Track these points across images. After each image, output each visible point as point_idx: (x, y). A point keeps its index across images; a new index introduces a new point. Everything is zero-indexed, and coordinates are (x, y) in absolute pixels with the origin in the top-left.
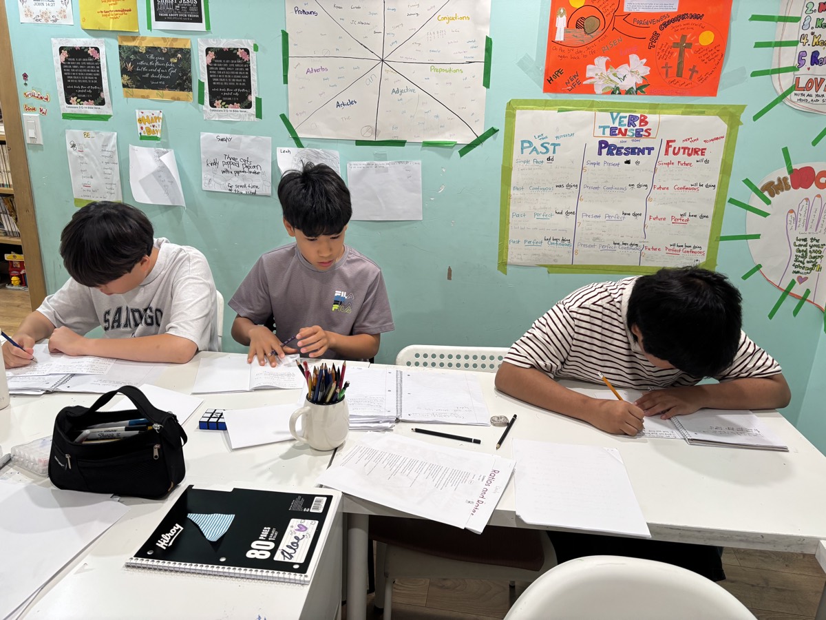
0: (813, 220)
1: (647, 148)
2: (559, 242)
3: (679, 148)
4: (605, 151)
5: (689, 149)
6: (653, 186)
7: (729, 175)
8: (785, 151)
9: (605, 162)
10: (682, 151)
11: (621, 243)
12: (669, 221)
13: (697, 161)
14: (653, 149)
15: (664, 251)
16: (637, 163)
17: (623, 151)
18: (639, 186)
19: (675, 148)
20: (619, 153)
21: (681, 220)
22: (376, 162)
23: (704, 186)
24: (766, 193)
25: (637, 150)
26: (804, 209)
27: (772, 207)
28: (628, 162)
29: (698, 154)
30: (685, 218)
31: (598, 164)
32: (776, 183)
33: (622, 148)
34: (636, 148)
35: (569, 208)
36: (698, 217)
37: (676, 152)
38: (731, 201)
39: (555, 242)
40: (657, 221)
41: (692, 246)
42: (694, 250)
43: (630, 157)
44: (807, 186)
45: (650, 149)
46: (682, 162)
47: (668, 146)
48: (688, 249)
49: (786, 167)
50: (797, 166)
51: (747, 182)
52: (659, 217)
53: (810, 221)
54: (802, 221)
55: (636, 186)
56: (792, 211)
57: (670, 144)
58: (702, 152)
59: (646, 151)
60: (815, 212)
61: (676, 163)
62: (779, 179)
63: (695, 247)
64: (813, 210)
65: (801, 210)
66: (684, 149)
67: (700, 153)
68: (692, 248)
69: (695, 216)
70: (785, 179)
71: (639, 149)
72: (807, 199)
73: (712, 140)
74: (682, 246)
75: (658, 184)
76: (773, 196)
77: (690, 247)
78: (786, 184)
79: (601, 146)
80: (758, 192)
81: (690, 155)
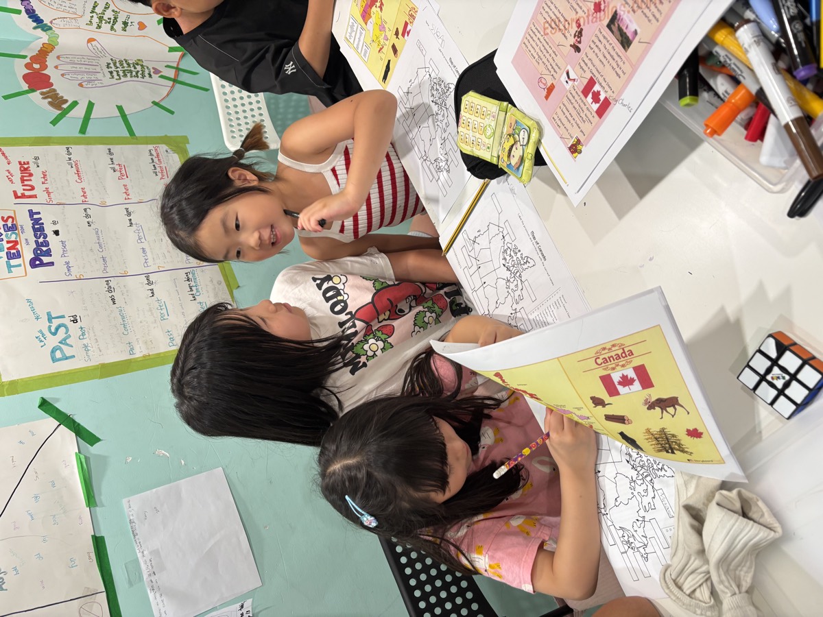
1: (31, 216)
2: (192, 284)
3: (23, 186)
4: (45, 259)
5: (22, 177)
6: (84, 202)
8: (6, 97)
9: (63, 255)
10: (26, 183)
12: (126, 181)
13: (38, 166)
16: (55, 223)
17: (41, 240)
18: (87, 216)
19: (24, 190)
20: (45, 244)
21: (121, 171)
22: (145, 577)
23: (70, 157)
24: (65, 106)
25: (37, 227)
26: (75, 76)
27: (80, 100)
28: (57, 233)
29: (29, 167)
30: (117, 168)
31: (67, 263)
32: (50, 100)
33: (37, 242)
34: (33, 227)
35: (142, 283)
36: (112, 157)
37: (29, 188)
38: (83, 130)
39: (194, 288)
40: (130, 192)
41: (151, 157)
42: (155, 155)
43: (49, 230)
44: (48, 77)
45: (31, 213)
46: (43, 180)
47: (23, 196)
48: (156, 160)
49: (28, 94)
50: (25, 87)
51: (54, 122)
53: (87, 70)
54: (90, 76)
55: (89, 220)
56: (81, 85)
57: (19, 195)
58: (24, 163)
59: (35, 216)
60: (76, 68)
61: (45, 186)
62: (44, 98)
63: (151, 155)
64: (74, 69)
66: (23, 180)
67: (26, 166)
69: (112, 159)
70: (42, 93)
71: (34, 224)
72: (63, 75)
73: (6, 157)
74: (154, 166)
75: (80, 199)
76: (66, 101)
77: (152, 159)
78: (48, 92)
79: (38, 264)
80: (65, 113)
81: (31, 175)
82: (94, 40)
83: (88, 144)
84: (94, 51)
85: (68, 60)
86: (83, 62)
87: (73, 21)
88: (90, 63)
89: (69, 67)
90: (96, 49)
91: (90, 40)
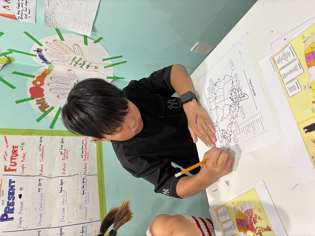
0: (63, 86)
1: (10, 184)
2: (84, 235)
3: (11, 162)
4: (10, 215)
5: (12, 156)
6: (40, 175)
7: (33, 130)
8: (18, 102)
9: (20, 213)
10: (13, 161)
11: (83, 189)
12: (66, 161)
13: (22, 150)
14: (10, 180)
15: (87, 161)
16: (21, 189)
17: (11, 201)
18: (40, 185)
19: (11, 165)
20: (13, 204)
21: (65, 154)
23: (41, 143)
24: (47, 110)
25: (11, 191)
26: (57, 91)
27: (55, 106)
28: (20, 196)
29: (17, 150)
30: (63, 152)
31: (21, 218)
32: (40, 105)
33: (8, 202)
34: (9, 192)
35: (57, 233)
36: (62, 144)
37: (14, 164)
38: (52, 127)
40: (66, 169)
41: (82, 145)
42: (85, 144)
43: (16, 195)
44: (43, 90)
45: (11, 182)
46: (22, 159)
47: (9, 170)
48: (84, 147)
49: (29, 101)
50: (29, 95)
51: (38, 120)
52: (63, 168)
53: (64, 87)
54: (64, 91)
55: (40, 187)
56: (58, 96)
57: (7, 169)
58: (16, 148)
59: (12, 184)
60: (59, 85)
61: (23, 163)
62: (37, 104)
63: (83, 143)
64: (57, 86)
65: (57, 92)
66: (12, 159)
67: (16, 149)
68: (83, 145)
69: (62, 146)
70: (37, 101)
71: (10, 190)
72: (50, 90)
73: (7, 143)
74: (82, 151)
75: (39, 172)
76: (48, 106)
77: (83, 146)
78: (40, 100)
79: (5, 219)
80: (46, 113)
81: (17, 155)
82: (71, 70)
83: (53, 135)
84: (70, 75)
85: (55, 80)
86: (63, 82)
87: (63, 62)
88: (66, 83)
89: (54, 85)
90: (71, 74)
91: (69, 70)
